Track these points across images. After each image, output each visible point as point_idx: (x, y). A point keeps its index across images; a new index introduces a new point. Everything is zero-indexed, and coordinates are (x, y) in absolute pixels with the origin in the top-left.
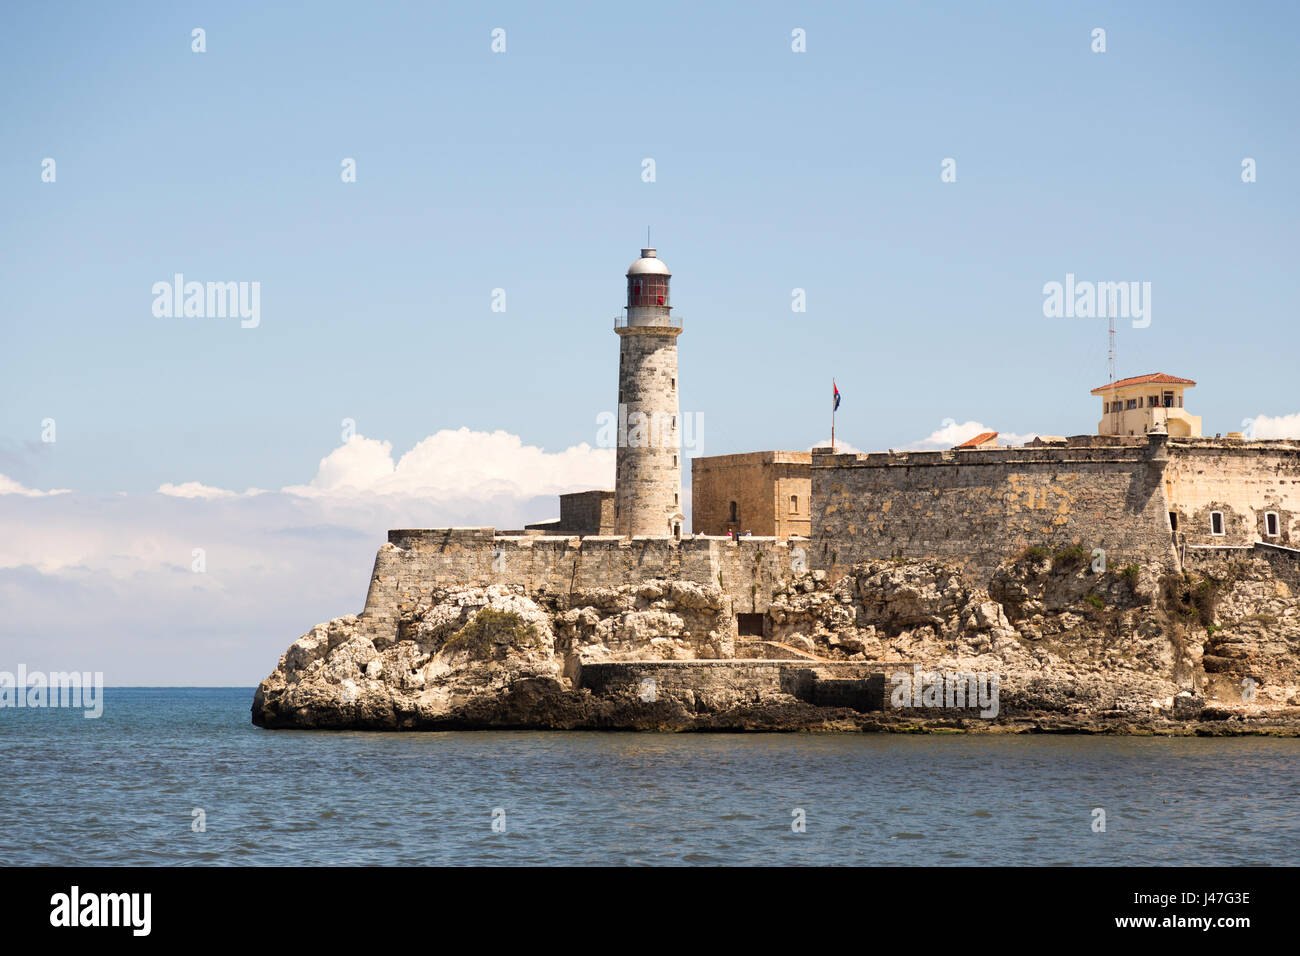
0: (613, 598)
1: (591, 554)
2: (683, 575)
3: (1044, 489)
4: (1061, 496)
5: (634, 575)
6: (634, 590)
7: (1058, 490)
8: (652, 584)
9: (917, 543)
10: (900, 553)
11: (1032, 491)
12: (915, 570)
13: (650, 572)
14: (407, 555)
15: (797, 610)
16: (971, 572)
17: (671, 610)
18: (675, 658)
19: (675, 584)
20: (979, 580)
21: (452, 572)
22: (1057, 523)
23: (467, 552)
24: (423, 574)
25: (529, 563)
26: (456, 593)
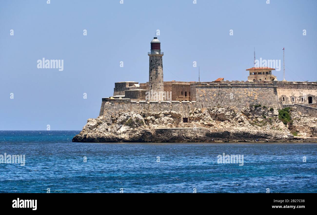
0: (158, 114)
1: (152, 105)
2: (173, 110)
3: (252, 92)
4: (255, 94)
5: (162, 109)
6: (163, 113)
7: (255, 92)
8: (166, 111)
9: (223, 103)
10: (219, 105)
11: (249, 92)
12: (224, 109)
13: (165, 109)
14: (113, 105)
15: (196, 117)
16: (236, 109)
17: (171, 117)
18: (172, 127)
19: (172, 112)
20: (238, 111)
21: (122, 108)
22: (255, 99)
23: (125, 104)
24: (116, 109)
25: (138, 107)
26: (124, 113)
